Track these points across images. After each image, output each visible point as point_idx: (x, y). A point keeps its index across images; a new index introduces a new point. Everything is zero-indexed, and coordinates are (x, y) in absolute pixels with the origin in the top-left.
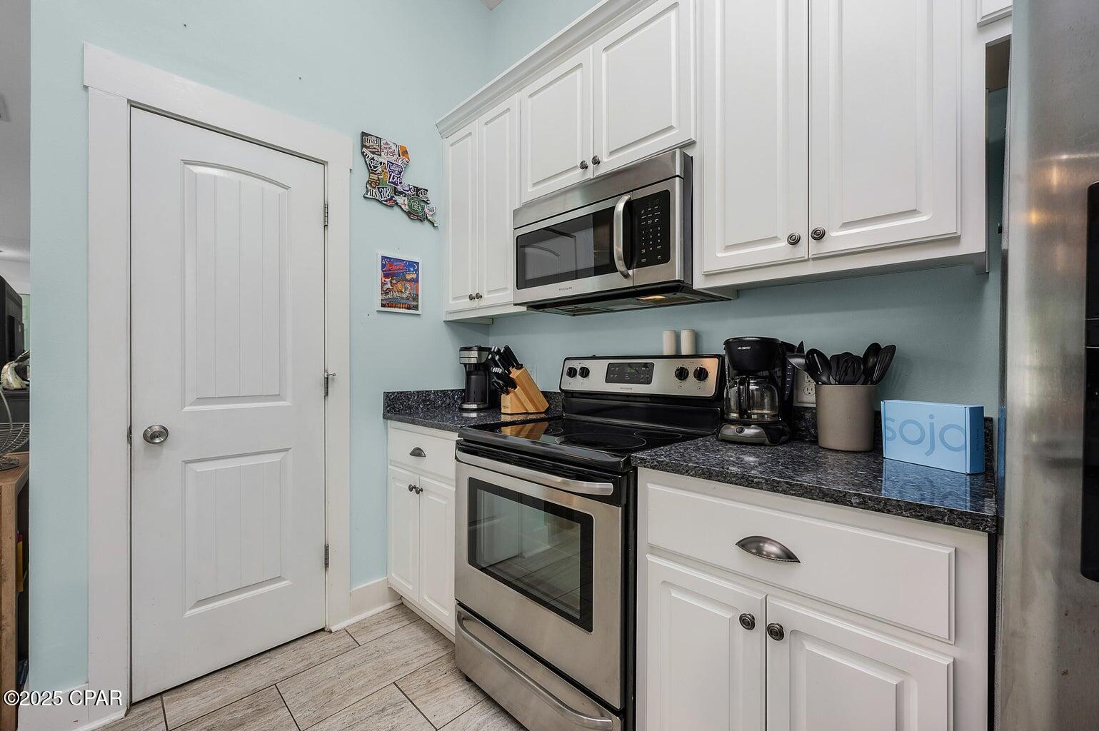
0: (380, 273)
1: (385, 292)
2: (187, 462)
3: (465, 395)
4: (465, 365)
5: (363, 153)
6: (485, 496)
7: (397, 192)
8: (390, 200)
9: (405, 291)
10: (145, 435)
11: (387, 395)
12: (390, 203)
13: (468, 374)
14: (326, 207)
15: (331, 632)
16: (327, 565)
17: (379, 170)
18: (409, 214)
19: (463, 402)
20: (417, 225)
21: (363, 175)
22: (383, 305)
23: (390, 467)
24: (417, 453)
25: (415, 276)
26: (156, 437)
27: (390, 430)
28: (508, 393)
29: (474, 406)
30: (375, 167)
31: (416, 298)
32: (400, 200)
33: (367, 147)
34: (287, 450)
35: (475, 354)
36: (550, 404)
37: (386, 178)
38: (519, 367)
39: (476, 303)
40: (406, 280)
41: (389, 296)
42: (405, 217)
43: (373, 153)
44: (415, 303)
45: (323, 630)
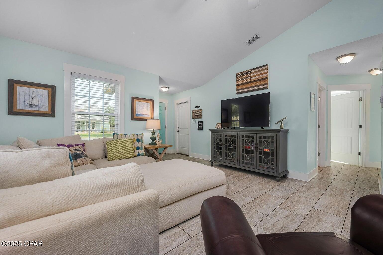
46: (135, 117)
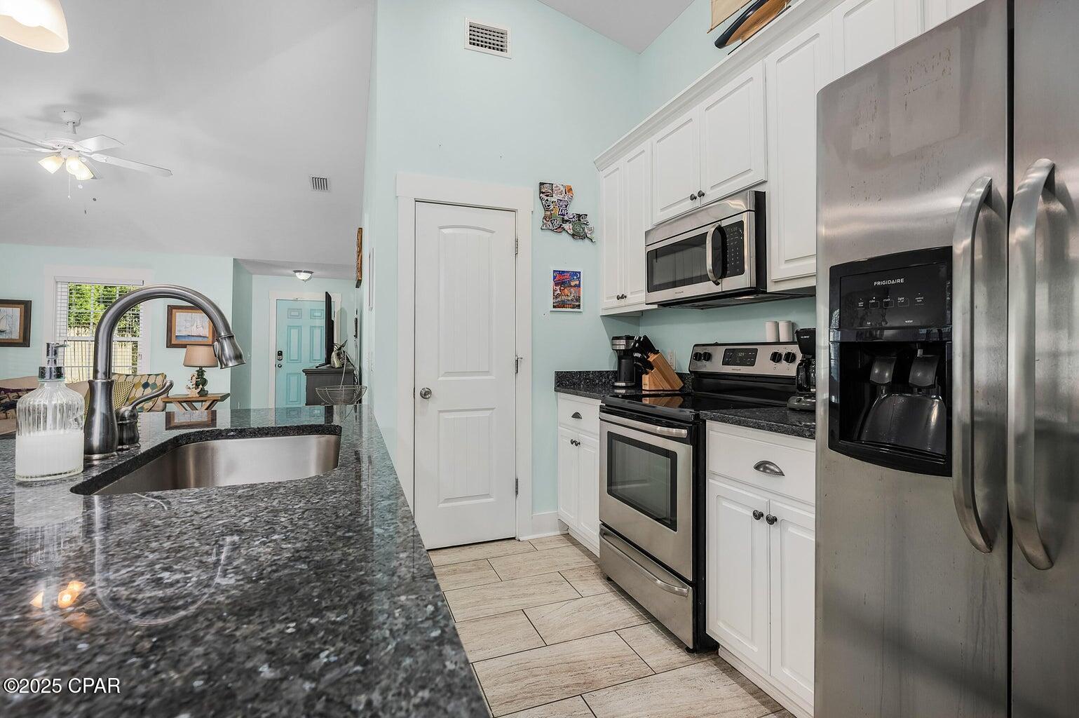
0: (552, 283)
1: (556, 297)
2: (440, 412)
3: (616, 375)
4: (617, 350)
5: (540, 197)
6: (619, 445)
7: (564, 221)
8: (559, 228)
9: (570, 294)
10: (421, 394)
11: (557, 373)
12: (560, 229)
13: (620, 358)
14: (517, 241)
15: (519, 541)
16: (517, 492)
17: (552, 207)
18: (573, 235)
19: (616, 381)
20: (580, 242)
21: (541, 213)
22: (554, 307)
23: (559, 427)
24: (577, 416)
25: (577, 283)
26: (426, 394)
27: (559, 400)
28: (647, 373)
29: (624, 384)
30: (548, 206)
31: (578, 299)
32: (566, 226)
33: (543, 193)
34: (493, 409)
35: (623, 342)
36: (684, 383)
37: (556, 212)
38: (656, 352)
39: (622, 302)
40: (571, 286)
41: (559, 299)
42: (571, 238)
43: (547, 196)
44: (577, 303)
45: (514, 538)
46: (173, 343)
